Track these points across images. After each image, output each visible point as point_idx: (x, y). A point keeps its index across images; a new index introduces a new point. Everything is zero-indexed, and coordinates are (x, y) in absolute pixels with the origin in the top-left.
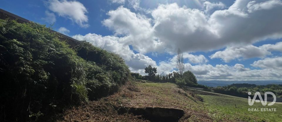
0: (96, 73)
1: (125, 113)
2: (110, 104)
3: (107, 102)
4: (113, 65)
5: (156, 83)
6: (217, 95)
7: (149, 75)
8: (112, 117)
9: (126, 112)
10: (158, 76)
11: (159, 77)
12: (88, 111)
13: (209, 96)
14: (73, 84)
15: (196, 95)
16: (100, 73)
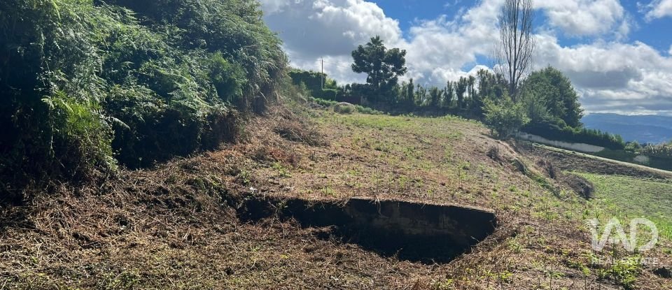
0: (138, 57)
1: (266, 217)
2: (207, 185)
3: (195, 177)
4: (209, 27)
5: (397, 118)
6: (657, 176)
7: (368, 80)
8: (216, 229)
9: (270, 213)
10: (411, 86)
11: (415, 91)
12: (119, 205)
13: (621, 178)
14: (52, 95)
15: (565, 172)
16: (156, 57)
